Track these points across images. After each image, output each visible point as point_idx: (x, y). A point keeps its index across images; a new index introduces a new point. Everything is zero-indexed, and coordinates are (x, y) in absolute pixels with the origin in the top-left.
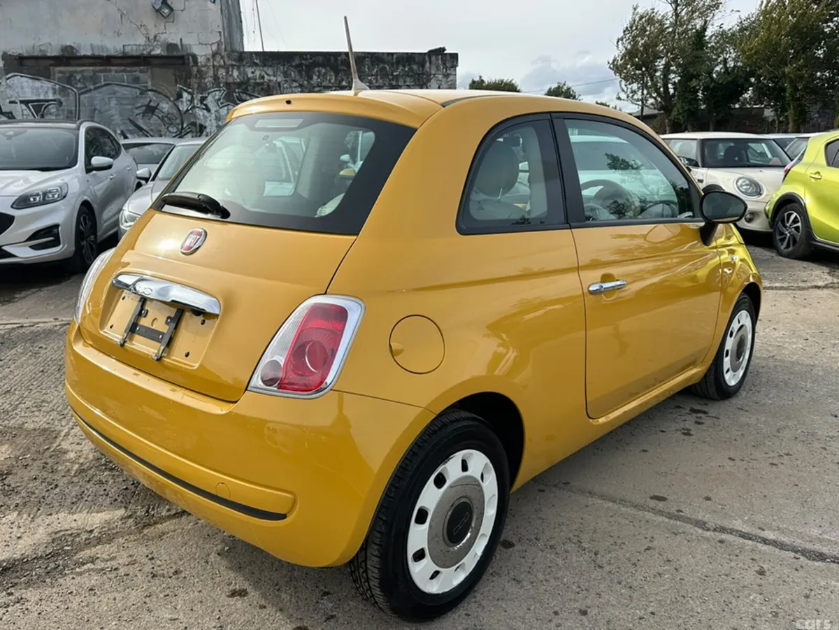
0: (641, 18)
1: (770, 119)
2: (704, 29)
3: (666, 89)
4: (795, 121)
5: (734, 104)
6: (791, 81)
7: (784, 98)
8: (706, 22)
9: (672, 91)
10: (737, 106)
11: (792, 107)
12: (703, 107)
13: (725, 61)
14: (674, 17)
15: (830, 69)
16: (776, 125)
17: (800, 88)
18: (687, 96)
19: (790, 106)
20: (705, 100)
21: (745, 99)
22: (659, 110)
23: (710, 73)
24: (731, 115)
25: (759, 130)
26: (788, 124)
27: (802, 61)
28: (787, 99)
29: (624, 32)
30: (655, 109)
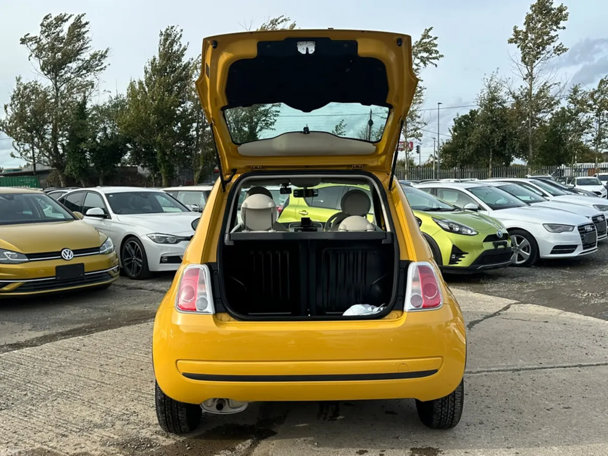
0: (25, 88)
1: (147, 176)
2: (85, 103)
3: (56, 149)
4: (166, 178)
5: (117, 164)
6: (161, 148)
7: (156, 160)
8: (85, 97)
9: (61, 151)
10: (119, 165)
11: (163, 167)
12: (92, 165)
13: (105, 129)
14: (55, 90)
15: (184, 140)
16: (153, 181)
17: (168, 153)
18: (77, 156)
19: (161, 167)
20: (93, 159)
21: (125, 160)
22: (53, 167)
23: (94, 138)
24: (116, 172)
25: (140, 184)
26: (161, 179)
27: (167, 133)
28: (158, 161)
29: (12, 99)
30: (48, 165)
